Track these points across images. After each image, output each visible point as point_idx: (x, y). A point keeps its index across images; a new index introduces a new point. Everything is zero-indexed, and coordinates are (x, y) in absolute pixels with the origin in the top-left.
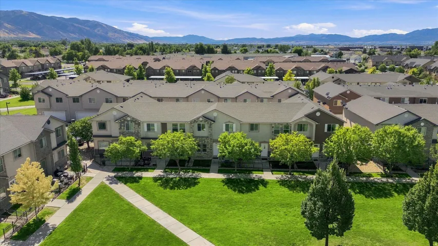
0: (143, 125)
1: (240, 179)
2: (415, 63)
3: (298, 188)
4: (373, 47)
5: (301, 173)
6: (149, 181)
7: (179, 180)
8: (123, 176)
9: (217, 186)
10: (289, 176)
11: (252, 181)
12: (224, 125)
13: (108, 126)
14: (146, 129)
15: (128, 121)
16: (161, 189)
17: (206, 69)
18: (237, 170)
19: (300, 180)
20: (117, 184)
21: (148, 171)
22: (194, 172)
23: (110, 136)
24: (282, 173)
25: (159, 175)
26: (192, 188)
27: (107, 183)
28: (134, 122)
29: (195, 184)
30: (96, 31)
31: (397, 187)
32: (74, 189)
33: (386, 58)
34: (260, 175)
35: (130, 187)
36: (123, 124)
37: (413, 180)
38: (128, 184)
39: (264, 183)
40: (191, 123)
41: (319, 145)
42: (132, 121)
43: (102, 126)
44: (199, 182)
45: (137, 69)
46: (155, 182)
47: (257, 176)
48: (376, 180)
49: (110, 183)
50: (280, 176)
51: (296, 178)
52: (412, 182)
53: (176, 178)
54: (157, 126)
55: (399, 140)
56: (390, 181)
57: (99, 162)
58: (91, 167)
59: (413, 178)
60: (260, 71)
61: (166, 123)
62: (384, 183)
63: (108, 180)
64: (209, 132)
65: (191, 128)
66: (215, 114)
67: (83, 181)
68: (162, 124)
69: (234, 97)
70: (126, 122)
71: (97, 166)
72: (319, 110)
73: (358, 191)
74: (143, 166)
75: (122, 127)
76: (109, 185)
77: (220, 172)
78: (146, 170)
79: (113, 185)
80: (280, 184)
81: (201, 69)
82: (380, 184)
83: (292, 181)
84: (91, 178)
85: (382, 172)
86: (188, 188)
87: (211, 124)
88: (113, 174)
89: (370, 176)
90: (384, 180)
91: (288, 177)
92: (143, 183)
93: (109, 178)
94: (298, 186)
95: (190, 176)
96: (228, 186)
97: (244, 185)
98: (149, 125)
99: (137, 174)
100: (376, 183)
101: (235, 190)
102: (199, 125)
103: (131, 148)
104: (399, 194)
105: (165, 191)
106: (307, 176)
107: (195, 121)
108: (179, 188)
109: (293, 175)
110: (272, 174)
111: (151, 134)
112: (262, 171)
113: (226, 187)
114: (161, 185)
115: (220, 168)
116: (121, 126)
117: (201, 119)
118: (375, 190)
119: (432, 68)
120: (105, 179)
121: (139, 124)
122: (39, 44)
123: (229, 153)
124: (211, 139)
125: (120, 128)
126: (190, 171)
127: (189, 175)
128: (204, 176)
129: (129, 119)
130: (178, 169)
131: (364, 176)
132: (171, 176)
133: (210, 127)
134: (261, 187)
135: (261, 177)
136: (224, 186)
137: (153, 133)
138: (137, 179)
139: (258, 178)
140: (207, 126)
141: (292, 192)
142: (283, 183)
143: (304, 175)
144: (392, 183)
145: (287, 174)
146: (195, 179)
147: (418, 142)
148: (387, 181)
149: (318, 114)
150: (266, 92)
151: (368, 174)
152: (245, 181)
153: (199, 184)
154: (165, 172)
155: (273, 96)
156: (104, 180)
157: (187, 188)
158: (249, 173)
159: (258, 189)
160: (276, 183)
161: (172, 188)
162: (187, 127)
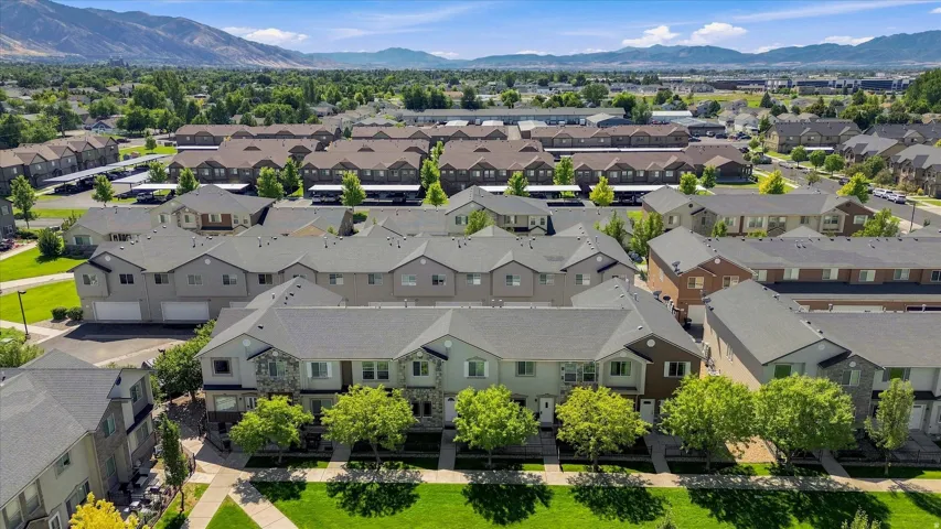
0: (305, 367)
1: (497, 486)
2: (865, 145)
3: (610, 508)
4: (785, 83)
5: (617, 467)
6: (318, 492)
7: (378, 490)
8: (268, 480)
9: (453, 506)
10: (594, 475)
11: (521, 488)
12: (467, 364)
13: (233, 366)
14: (310, 375)
15: (274, 358)
16: (344, 513)
17: (429, 169)
18: (494, 460)
19: (615, 485)
20: (256, 502)
21: (315, 466)
22: (407, 468)
23: (238, 387)
24: (581, 467)
25: (339, 476)
26: (405, 510)
27: (237, 498)
28: (286, 359)
29: (410, 500)
30: (185, 41)
31: (799, 502)
32: (175, 519)
33: (808, 129)
34: (537, 473)
35: (282, 510)
36: (263, 365)
37: (831, 481)
38: (280, 502)
39: (543, 493)
40: (400, 362)
41: (653, 401)
42: (282, 359)
43: (222, 366)
44: (417, 496)
45: (282, 170)
46: (332, 496)
47: (530, 475)
48: (760, 483)
49: (244, 501)
50: (576, 474)
51: (607, 480)
52: (829, 487)
53: (371, 483)
54: (333, 368)
55: (803, 414)
56: (788, 484)
57: (219, 444)
58: (202, 456)
59: (832, 477)
60: (541, 172)
61: (350, 362)
62: (775, 492)
63: (238, 491)
64: (437, 378)
65: (401, 371)
66: (448, 344)
67: (190, 497)
68: (343, 363)
69: (487, 270)
70: (270, 361)
71: (216, 454)
72: (652, 337)
73: (724, 512)
74: (306, 451)
75: (263, 371)
76: (242, 506)
77: (459, 465)
78: (312, 462)
79: (250, 504)
80: (576, 497)
81: (418, 167)
82: (768, 493)
83: (598, 488)
84: (204, 487)
85: (774, 460)
86: (397, 512)
87: (439, 364)
88: (246, 476)
89: (748, 472)
90: (777, 482)
91: (591, 477)
92: (307, 500)
93: (240, 487)
94: (609, 501)
95: (400, 477)
96: (475, 506)
97: (504, 502)
98: (315, 366)
99: (295, 474)
100: (760, 491)
101: (487, 517)
102: (416, 365)
103: (283, 427)
104: (801, 521)
105: (352, 520)
106: (628, 475)
107: (407, 358)
108: (378, 512)
109: (601, 471)
110: (561, 468)
111: (319, 384)
112: (541, 462)
113: (470, 507)
114: (344, 505)
115: (460, 456)
116: (260, 367)
117: (419, 354)
118: (757, 509)
119: (899, 161)
120: (233, 490)
121: (296, 365)
122: (64, 80)
123: (477, 437)
124: (440, 392)
125: (259, 372)
126: (398, 466)
127: (397, 475)
128: (429, 477)
129: (275, 354)
130: (374, 459)
131: (738, 473)
132: (363, 480)
133: (439, 368)
134: (538, 506)
135: (539, 478)
136: (466, 504)
137: (324, 382)
138: (296, 487)
139: (533, 482)
140: (431, 367)
141: (597, 518)
142: (582, 493)
143: (622, 471)
144: (791, 492)
145: (589, 470)
146: (410, 486)
147: (840, 418)
148: (783, 485)
149: (651, 343)
150: (551, 259)
151: (747, 468)
152: (508, 492)
153: (418, 501)
154: (350, 467)
155: (565, 270)
156: (231, 492)
157: (393, 513)
158: (516, 469)
159: (533, 513)
160: (569, 494)
161: (365, 513)
162: (392, 370)
